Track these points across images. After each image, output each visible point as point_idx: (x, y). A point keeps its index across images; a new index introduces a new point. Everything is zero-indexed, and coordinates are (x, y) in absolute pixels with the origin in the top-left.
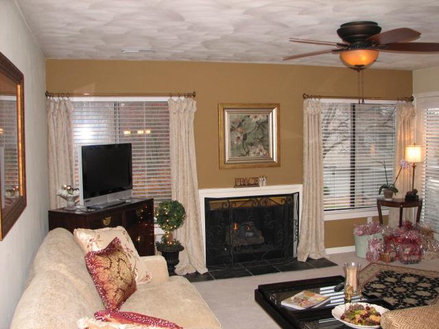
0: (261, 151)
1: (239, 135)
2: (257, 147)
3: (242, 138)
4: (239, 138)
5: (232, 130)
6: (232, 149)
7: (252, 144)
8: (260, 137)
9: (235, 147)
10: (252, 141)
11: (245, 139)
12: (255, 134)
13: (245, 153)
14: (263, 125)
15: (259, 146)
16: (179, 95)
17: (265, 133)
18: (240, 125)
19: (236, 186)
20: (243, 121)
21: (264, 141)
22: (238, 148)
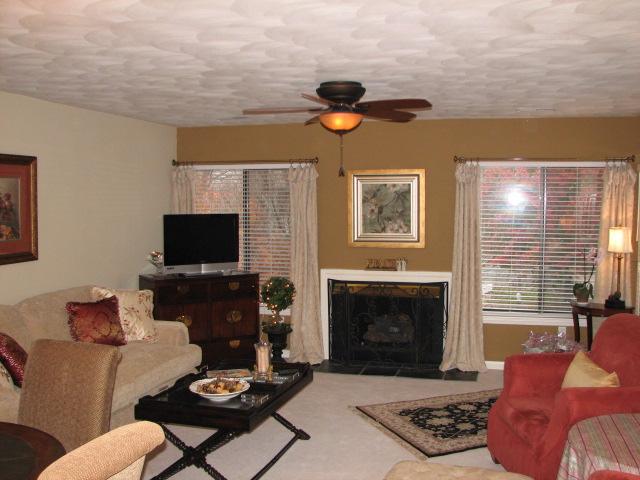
0: (401, 227)
1: (373, 207)
2: (395, 222)
3: (376, 211)
4: (373, 211)
5: (365, 201)
6: (364, 224)
7: (389, 219)
8: (400, 210)
9: (368, 221)
10: (390, 215)
11: (380, 212)
12: (393, 207)
13: (380, 229)
14: (404, 195)
15: (398, 221)
16: (300, 161)
17: (407, 205)
18: (374, 196)
19: (368, 268)
20: (378, 190)
21: (404, 215)
22: (372, 223)
